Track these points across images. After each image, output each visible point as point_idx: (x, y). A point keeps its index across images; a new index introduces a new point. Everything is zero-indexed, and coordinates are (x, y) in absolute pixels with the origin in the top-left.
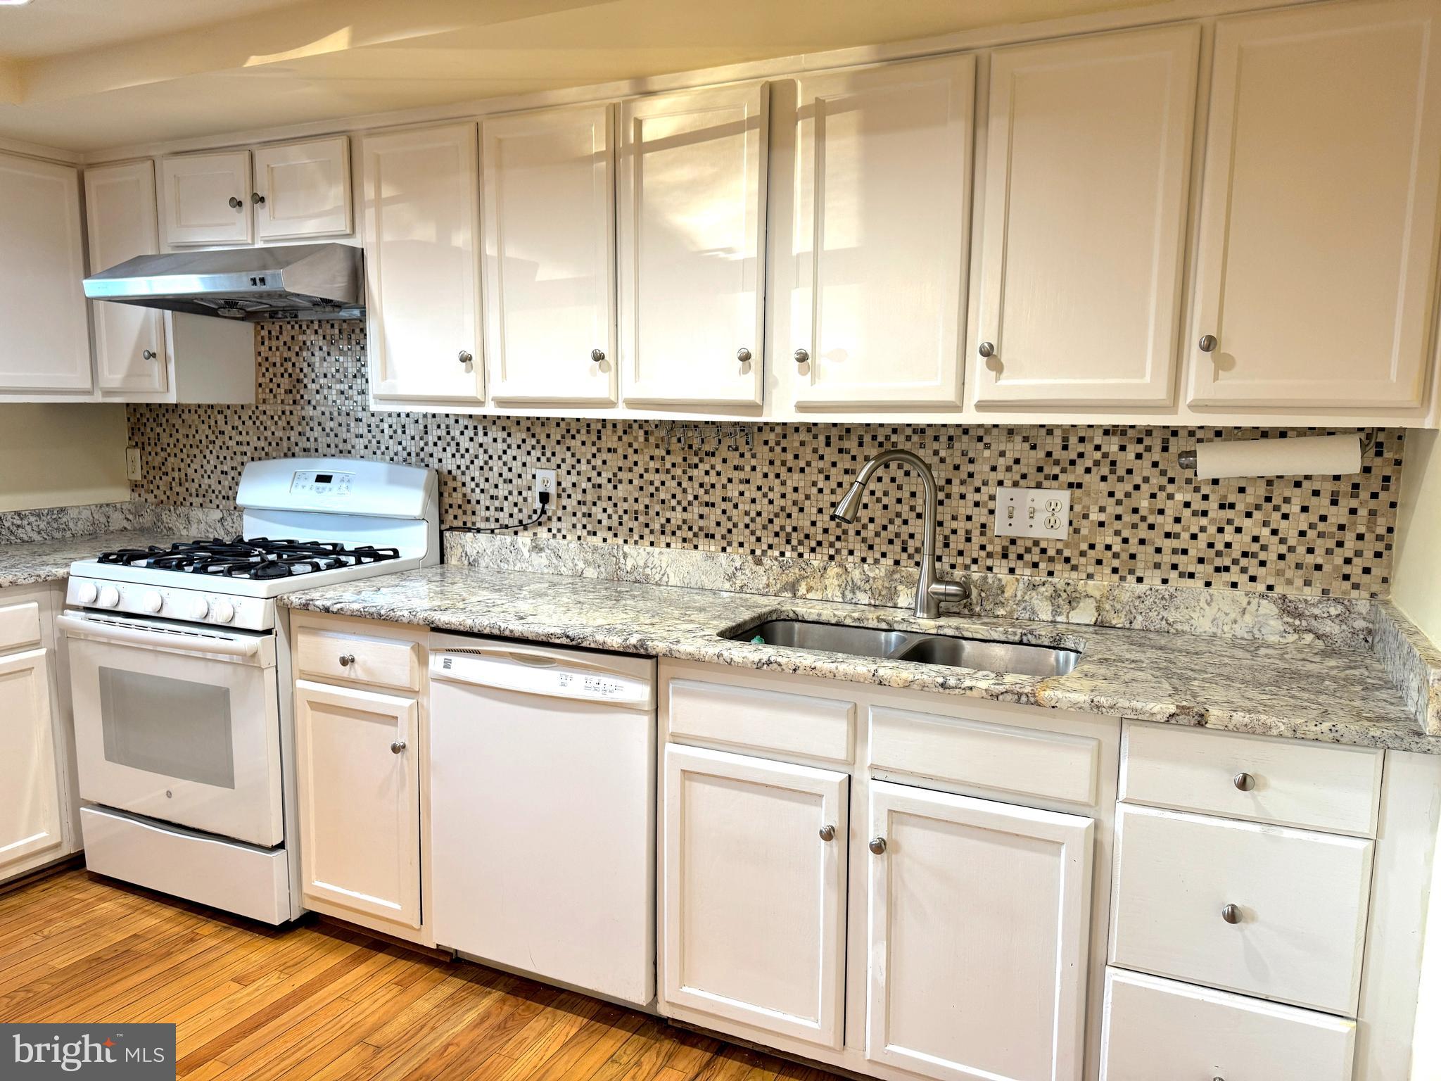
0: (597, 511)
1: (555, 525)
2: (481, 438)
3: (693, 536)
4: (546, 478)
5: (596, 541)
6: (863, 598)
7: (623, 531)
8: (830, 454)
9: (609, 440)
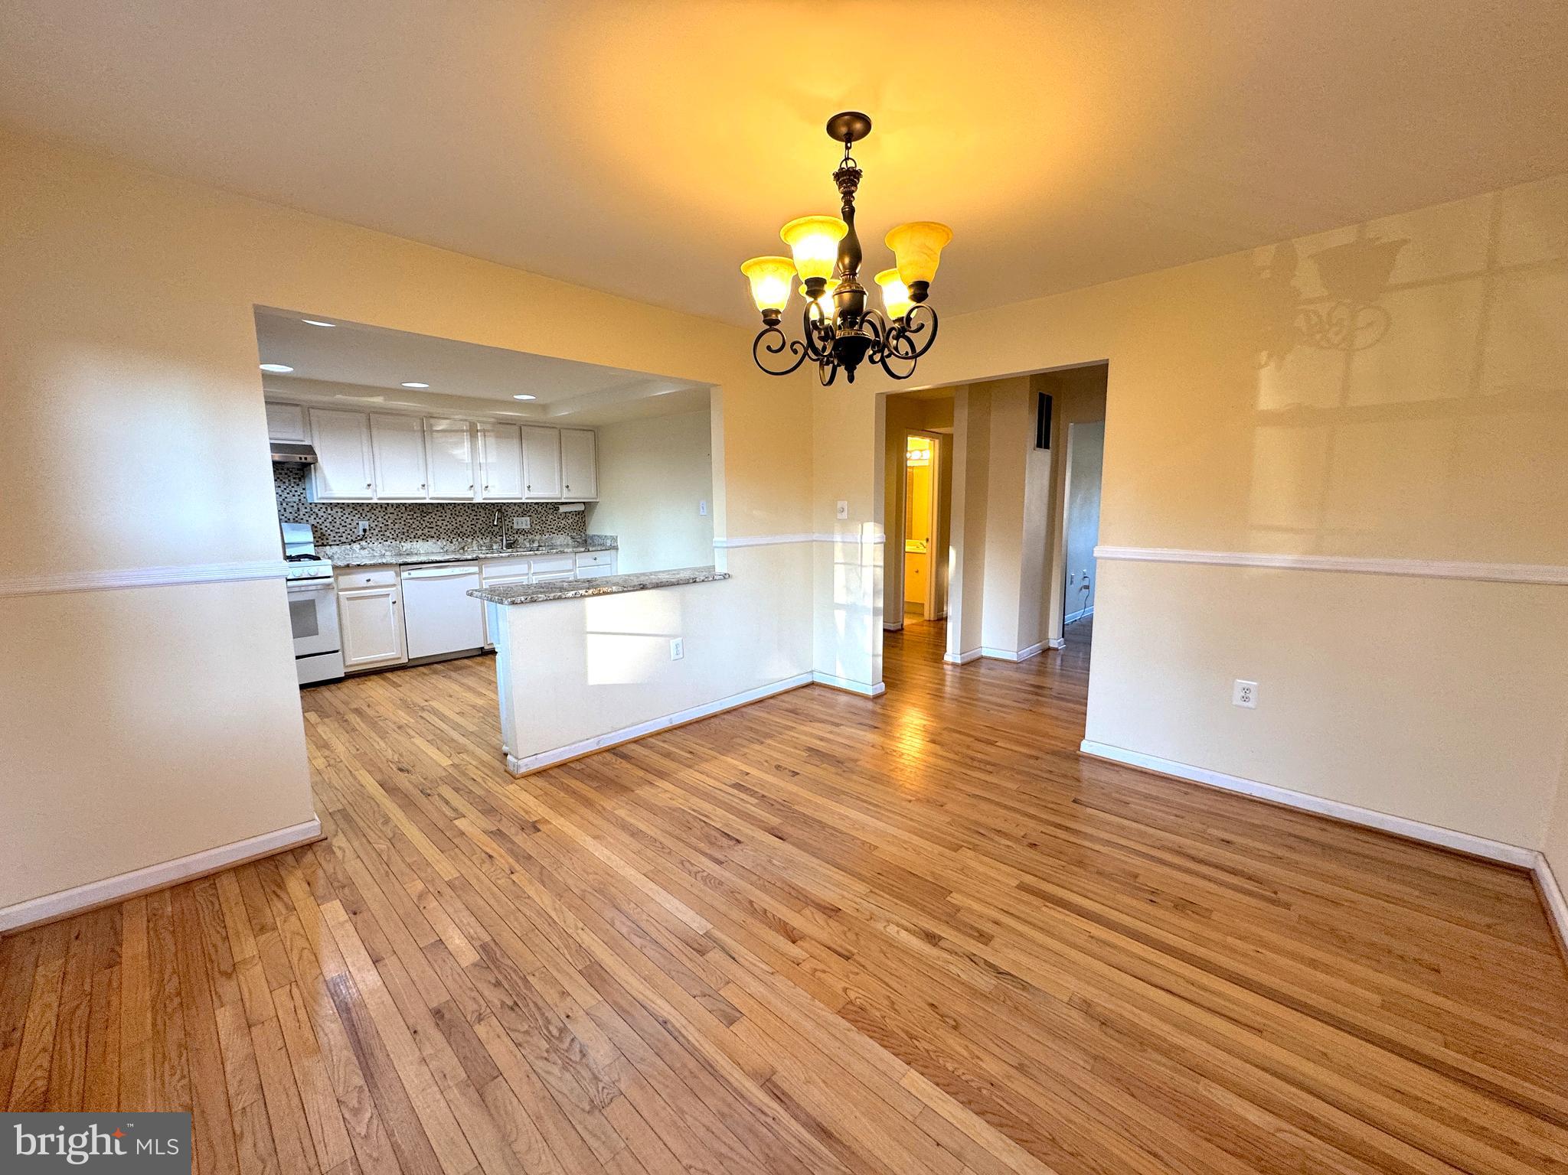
0: (387, 534)
1: (368, 540)
2: (329, 511)
3: (426, 538)
4: (364, 524)
5: (388, 543)
6: (484, 548)
7: (399, 538)
8: (469, 511)
9: (390, 510)
